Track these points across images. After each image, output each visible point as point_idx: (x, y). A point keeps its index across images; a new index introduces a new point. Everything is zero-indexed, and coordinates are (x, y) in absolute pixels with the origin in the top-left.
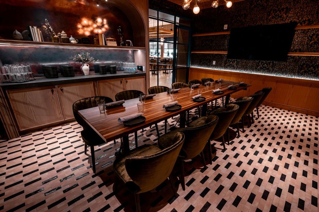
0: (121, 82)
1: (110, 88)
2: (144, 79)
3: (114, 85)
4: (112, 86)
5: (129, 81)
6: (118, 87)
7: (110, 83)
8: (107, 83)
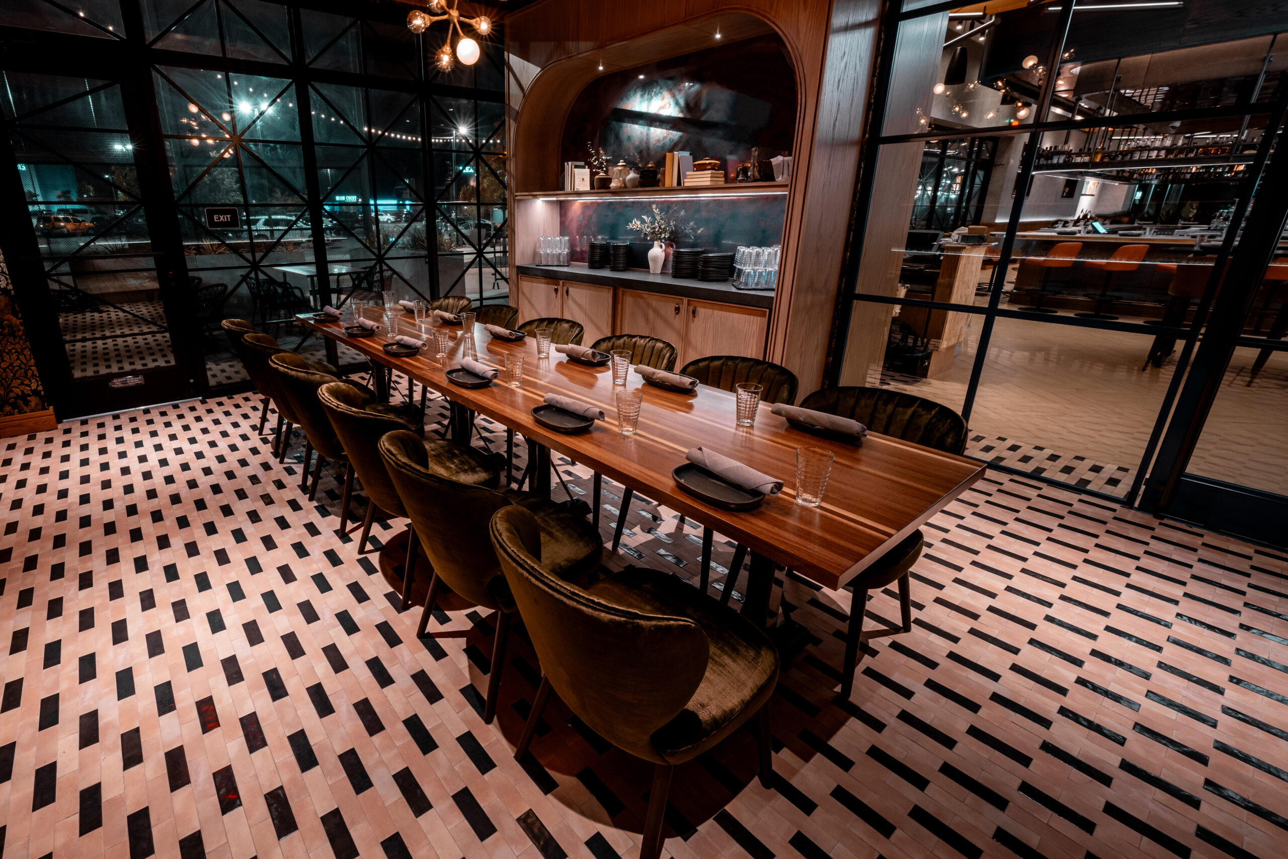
0: (677, 310)
1: (647, 320)
2: (766, 320)
3: (656, 312)
4: (651, 315)
5: (702, 311)
6: (666, 321)
7: (648, 305)
8: (640, 301)
